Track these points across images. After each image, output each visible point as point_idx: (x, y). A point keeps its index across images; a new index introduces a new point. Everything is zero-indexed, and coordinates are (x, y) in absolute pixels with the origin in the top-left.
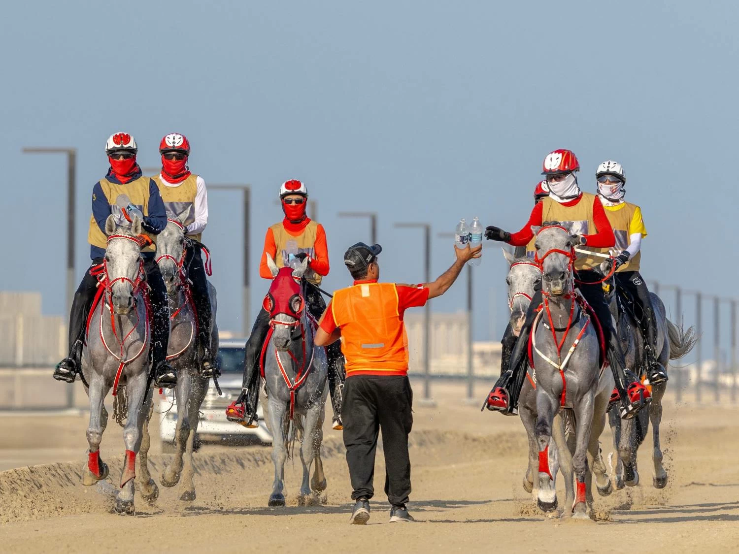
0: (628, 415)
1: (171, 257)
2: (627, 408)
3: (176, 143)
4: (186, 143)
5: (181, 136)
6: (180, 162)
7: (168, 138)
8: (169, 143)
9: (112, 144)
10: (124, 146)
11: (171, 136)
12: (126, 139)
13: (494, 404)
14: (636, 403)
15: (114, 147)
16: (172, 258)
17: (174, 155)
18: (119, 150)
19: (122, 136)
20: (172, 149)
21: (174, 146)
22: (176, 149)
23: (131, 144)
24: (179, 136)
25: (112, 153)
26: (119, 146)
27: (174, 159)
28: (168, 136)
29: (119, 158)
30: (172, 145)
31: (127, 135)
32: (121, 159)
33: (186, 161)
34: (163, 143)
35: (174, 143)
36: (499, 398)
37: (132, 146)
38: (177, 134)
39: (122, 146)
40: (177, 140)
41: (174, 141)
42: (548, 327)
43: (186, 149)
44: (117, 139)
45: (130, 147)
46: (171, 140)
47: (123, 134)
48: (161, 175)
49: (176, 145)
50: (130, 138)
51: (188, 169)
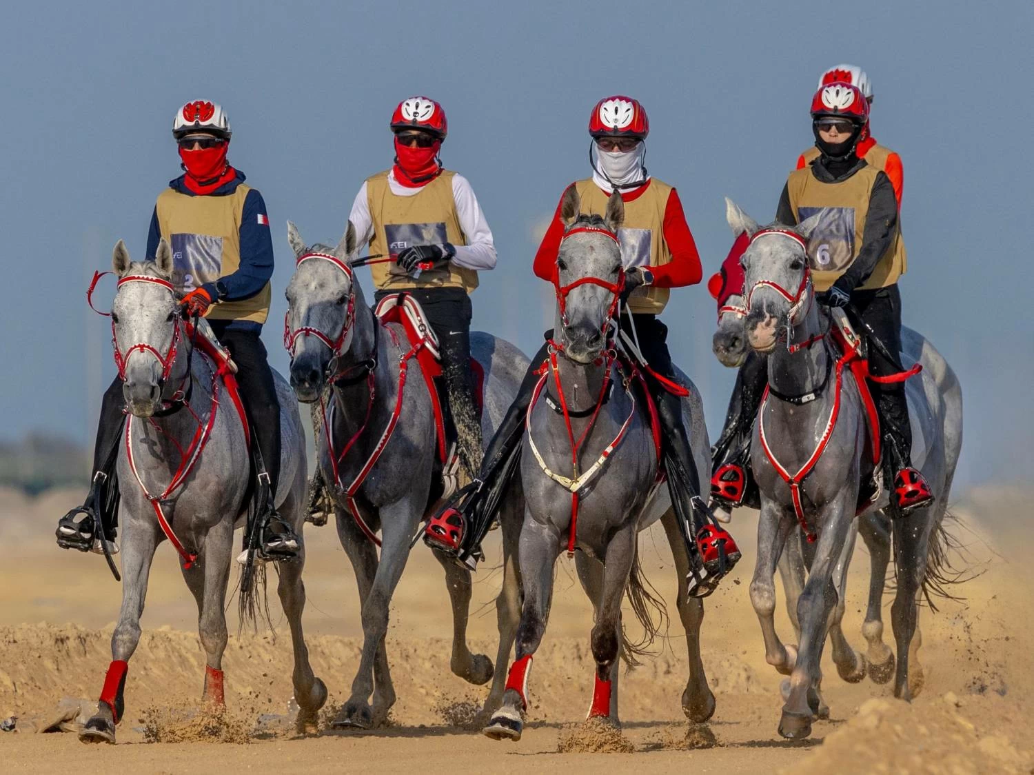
0: (701, 588)
1: (314, 331)
2: (696, 575)
3: (420, 115)
4: (439, 116)
5: (430, 104)
6: (425, 151)
7: (408, 104)
8: (408, 113)
9: (181, 121)
10: (202, 123)
11: (412, 103)
12: (207, 111)
13: (435, 538)
14: (713, 562)
15: (184, 125)
16: (318, 333)
17: (415, 137)
18: (191, 130)
19: (199, 106)
20: (411, 125)
21: (415, 121)
22: (418, 126)
23: (216, 120)
24: (427, 103)
25: (182, 135)
26: (192, 124)
27: (414, 144)
28: (408, 101)
29: (192, 146)
30: (411, 118)
31: (209, 103)
32: (197, 147)
33: (437, 149)
34: (398, 114)
35: (415, 114)
36: (445, 532)
37: (216, 124)
38: (424, 98)
39: (197, 124)
40: (421, 110)
41: (417, 111)
42: (553, 407)
43: (438, 127)
44: (190, 112)
45: (212, 125)
46: (412, 109)
47: (202, 103)
48: (392, 174)
49: (419, 119)
50: (213, 110)
51: (441, 164)
